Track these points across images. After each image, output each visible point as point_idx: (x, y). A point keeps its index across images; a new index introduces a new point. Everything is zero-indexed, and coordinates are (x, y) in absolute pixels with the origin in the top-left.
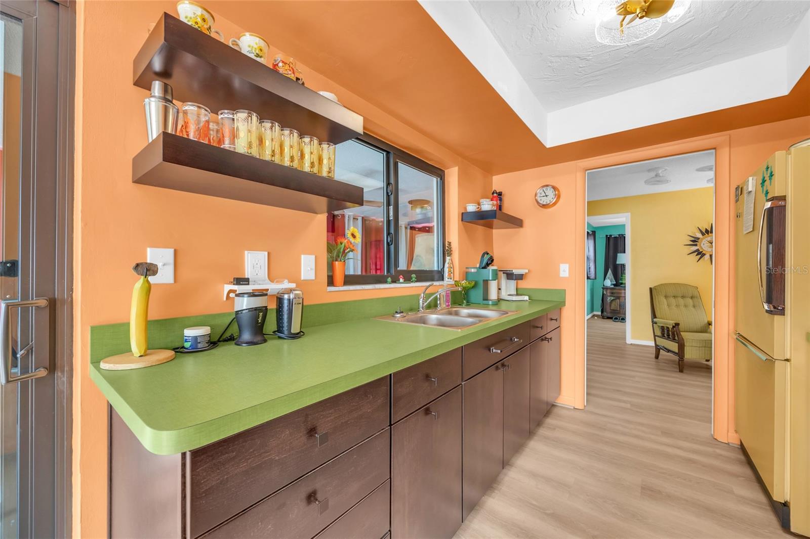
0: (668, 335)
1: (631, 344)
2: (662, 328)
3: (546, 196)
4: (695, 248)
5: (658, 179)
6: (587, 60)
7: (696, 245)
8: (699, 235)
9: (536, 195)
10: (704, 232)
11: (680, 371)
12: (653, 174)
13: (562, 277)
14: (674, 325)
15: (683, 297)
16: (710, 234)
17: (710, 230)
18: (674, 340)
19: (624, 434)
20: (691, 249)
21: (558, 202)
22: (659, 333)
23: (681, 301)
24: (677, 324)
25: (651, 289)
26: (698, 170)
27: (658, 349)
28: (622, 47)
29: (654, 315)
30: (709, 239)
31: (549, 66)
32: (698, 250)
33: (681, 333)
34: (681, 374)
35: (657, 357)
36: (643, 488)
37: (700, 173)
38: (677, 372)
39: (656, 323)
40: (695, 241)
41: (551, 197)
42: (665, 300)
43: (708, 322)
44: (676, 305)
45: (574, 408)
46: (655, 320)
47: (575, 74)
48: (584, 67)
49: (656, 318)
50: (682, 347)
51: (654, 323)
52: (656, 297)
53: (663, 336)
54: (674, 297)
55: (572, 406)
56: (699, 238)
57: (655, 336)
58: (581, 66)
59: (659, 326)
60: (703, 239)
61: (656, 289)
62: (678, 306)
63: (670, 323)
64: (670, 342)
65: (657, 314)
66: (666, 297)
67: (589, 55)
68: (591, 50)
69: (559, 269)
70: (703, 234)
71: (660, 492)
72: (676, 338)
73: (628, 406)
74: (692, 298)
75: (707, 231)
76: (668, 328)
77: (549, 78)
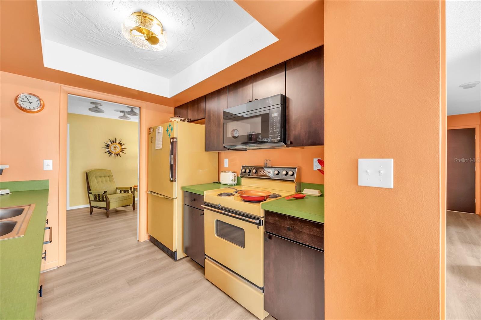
0: (99, 199)
1: (70, 210)
2: (95, 196)
3: (30, 102)
4: (107, 150)
5: (97, 109)
6: (100, 31)
7: (108, 148)
8: (110, 143)
9: (17, 98)
10: (112, 142)
11: (107, 217)
12: (94, 106)
13: (45, 170)
14: (104, 192)
15: (105, 176)
16: (115, 143)
17: (114, 141)
18: (103, 201)
19: (101, 263)
20: (106, 150)
21: (42, 110)
22: (92, 198)
23: (104, 179)
24: (105, 192)
25: (87, 173)
26: (115, 110)
27: (92, 208)
28: (129, 43)
29: (89, 189)
30: (114, 146)
31: (72, 15)
32: (109, 151)
33: (108, 196)
34: (108, 218)
35: (91, 213)
36: (128, 283)
37: (115, 112)
38: (105, 218)
39: (91, 193)
40: (108, 146)
41: (34, 104)
42: (95, 179)
43: (116, 188)
44: (102, 181)
45: (58, 267)
46: (90, 192)
47: (86, 32)
48: (95, 33)
49: (91, 190)
50: (108, 204)
51: (89, 193)
52: (91, 178)
53: (95, 200)
54: (100, 177)
55: (56, 267)
56: (110, 145)
57: (90, 201)
58: (93, 30)
59: (93, 195)
60: (112, 145)
61: (90, 173)
62: (102, 182)
63: (101, 192)
64: (101, 202)
65: (92, 188)
66: (96, 177)
67: (102, 30)
68: (105, 28)
69: (43, 164)
70: (112, 143)
71: (136, 279)
72: (105, 199)
73: (93, 247)
74: (109, 176)
75: (113, 141)
76: (99, 195)
77: (65, 20)
